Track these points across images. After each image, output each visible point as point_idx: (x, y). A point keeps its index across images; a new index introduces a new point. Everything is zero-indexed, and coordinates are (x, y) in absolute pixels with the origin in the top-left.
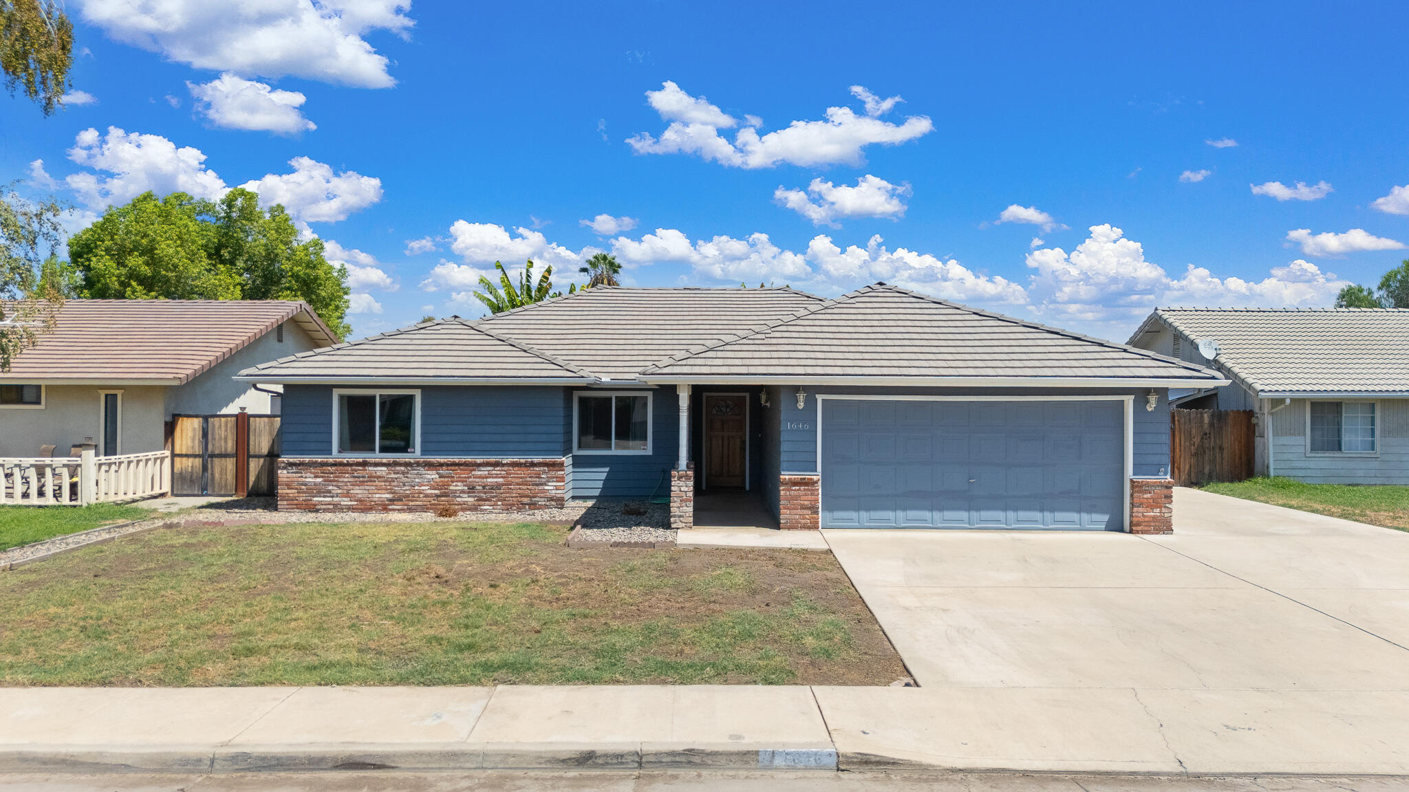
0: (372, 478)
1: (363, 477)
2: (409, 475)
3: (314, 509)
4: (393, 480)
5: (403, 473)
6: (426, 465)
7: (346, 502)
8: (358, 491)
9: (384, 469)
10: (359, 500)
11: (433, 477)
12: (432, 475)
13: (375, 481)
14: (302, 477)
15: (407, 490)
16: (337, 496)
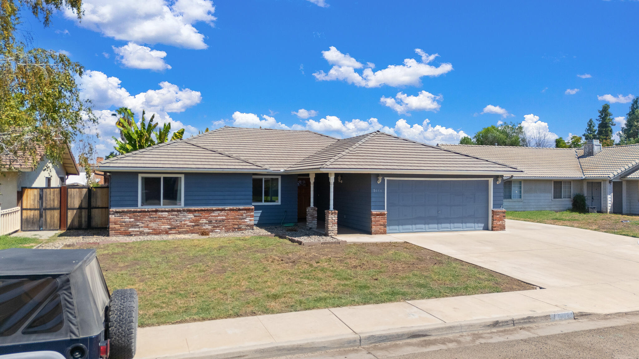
0: (160, 218)
1: (156, 218)
2: (179, 216)
3: (129, 234)
4: (171, 219)
5: (176, 215)
6: (188, 211)
7: (146, 230)
8: (152, 225)
9: (167, 213)
10: (154, 229)
11: (191, 217)
12: (191, 216)
13: (161, 220)
14: (123, 218)
15: (178, 223)
16: (142, 228)
